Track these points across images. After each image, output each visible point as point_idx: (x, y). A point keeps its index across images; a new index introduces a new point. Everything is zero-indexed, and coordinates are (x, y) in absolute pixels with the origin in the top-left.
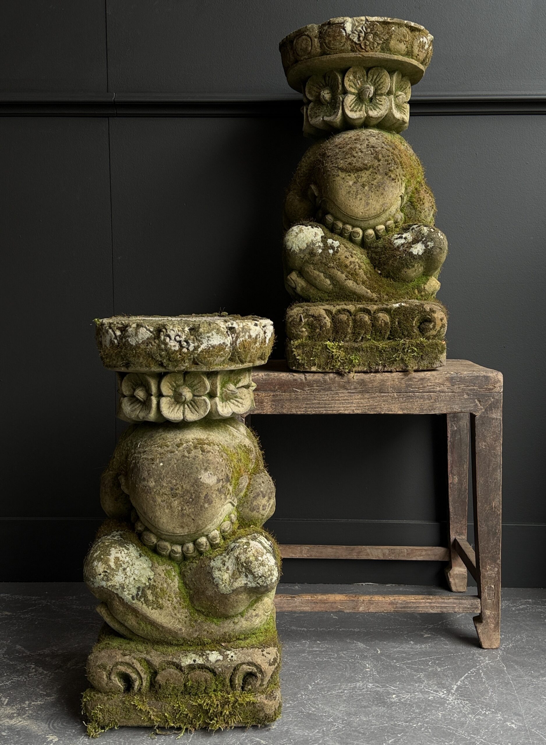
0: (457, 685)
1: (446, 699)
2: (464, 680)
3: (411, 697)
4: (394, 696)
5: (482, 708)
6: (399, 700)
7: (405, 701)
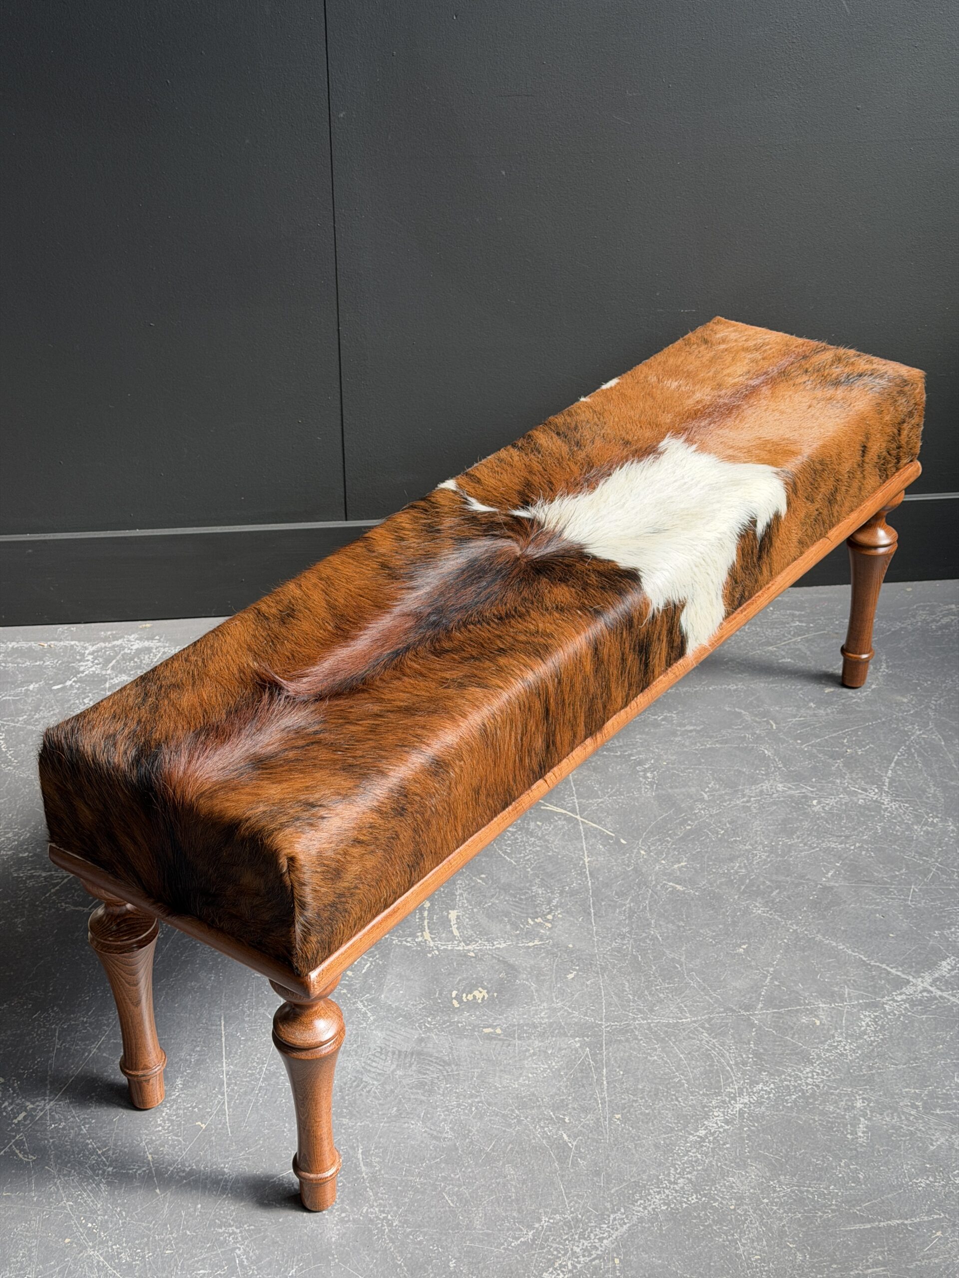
0: (888, 778)
1: (879, 802)
2: (894, 768)
3: (836, 803)
4: (815, 802)
5: (928, 814)
6: (823, 807)
7: (830, 809)
